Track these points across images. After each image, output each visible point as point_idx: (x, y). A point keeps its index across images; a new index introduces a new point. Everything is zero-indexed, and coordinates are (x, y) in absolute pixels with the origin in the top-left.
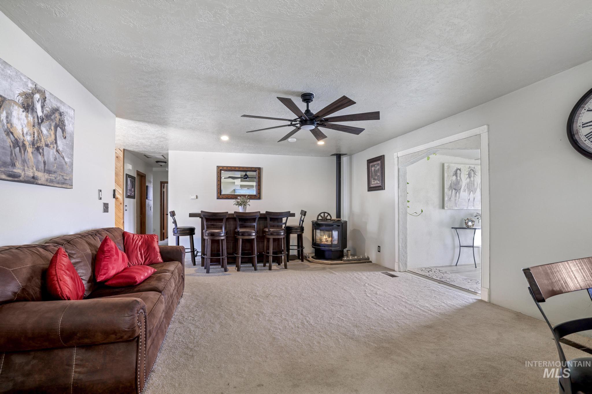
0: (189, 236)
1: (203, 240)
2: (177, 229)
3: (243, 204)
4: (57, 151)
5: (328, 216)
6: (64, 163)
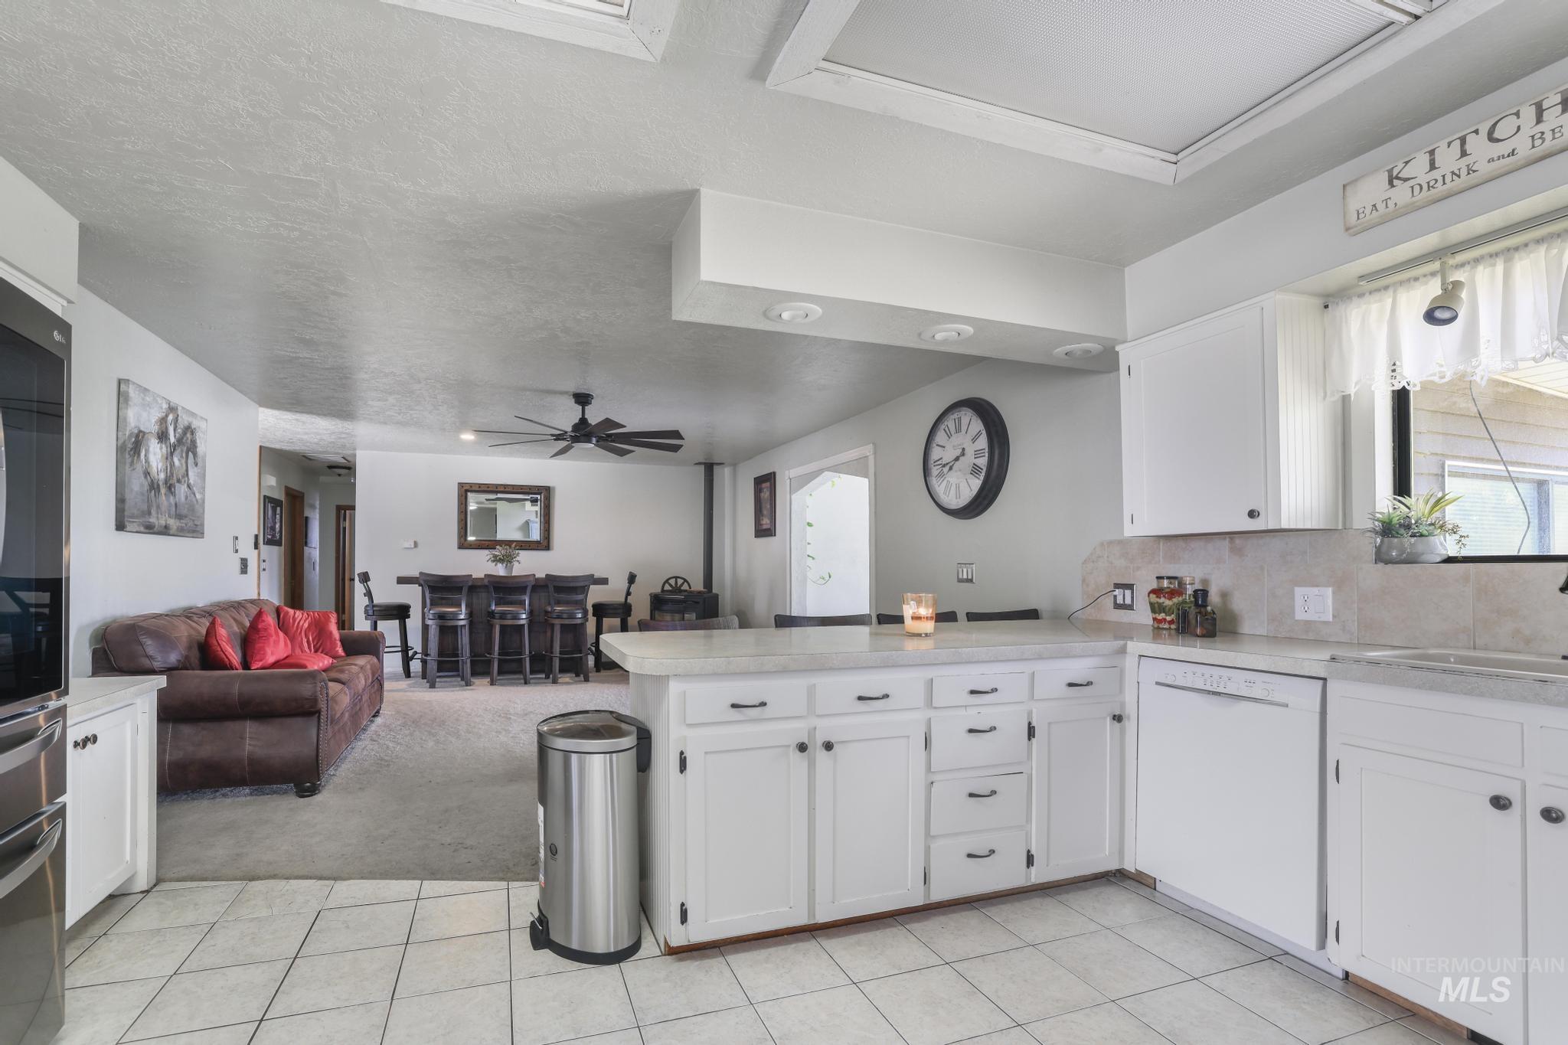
0: (398, 621)
1: (425, 628)
2: (374, 606)
3: (507, 560)
4: (189, 486)
5: (683, 583)
6: (195, 502)
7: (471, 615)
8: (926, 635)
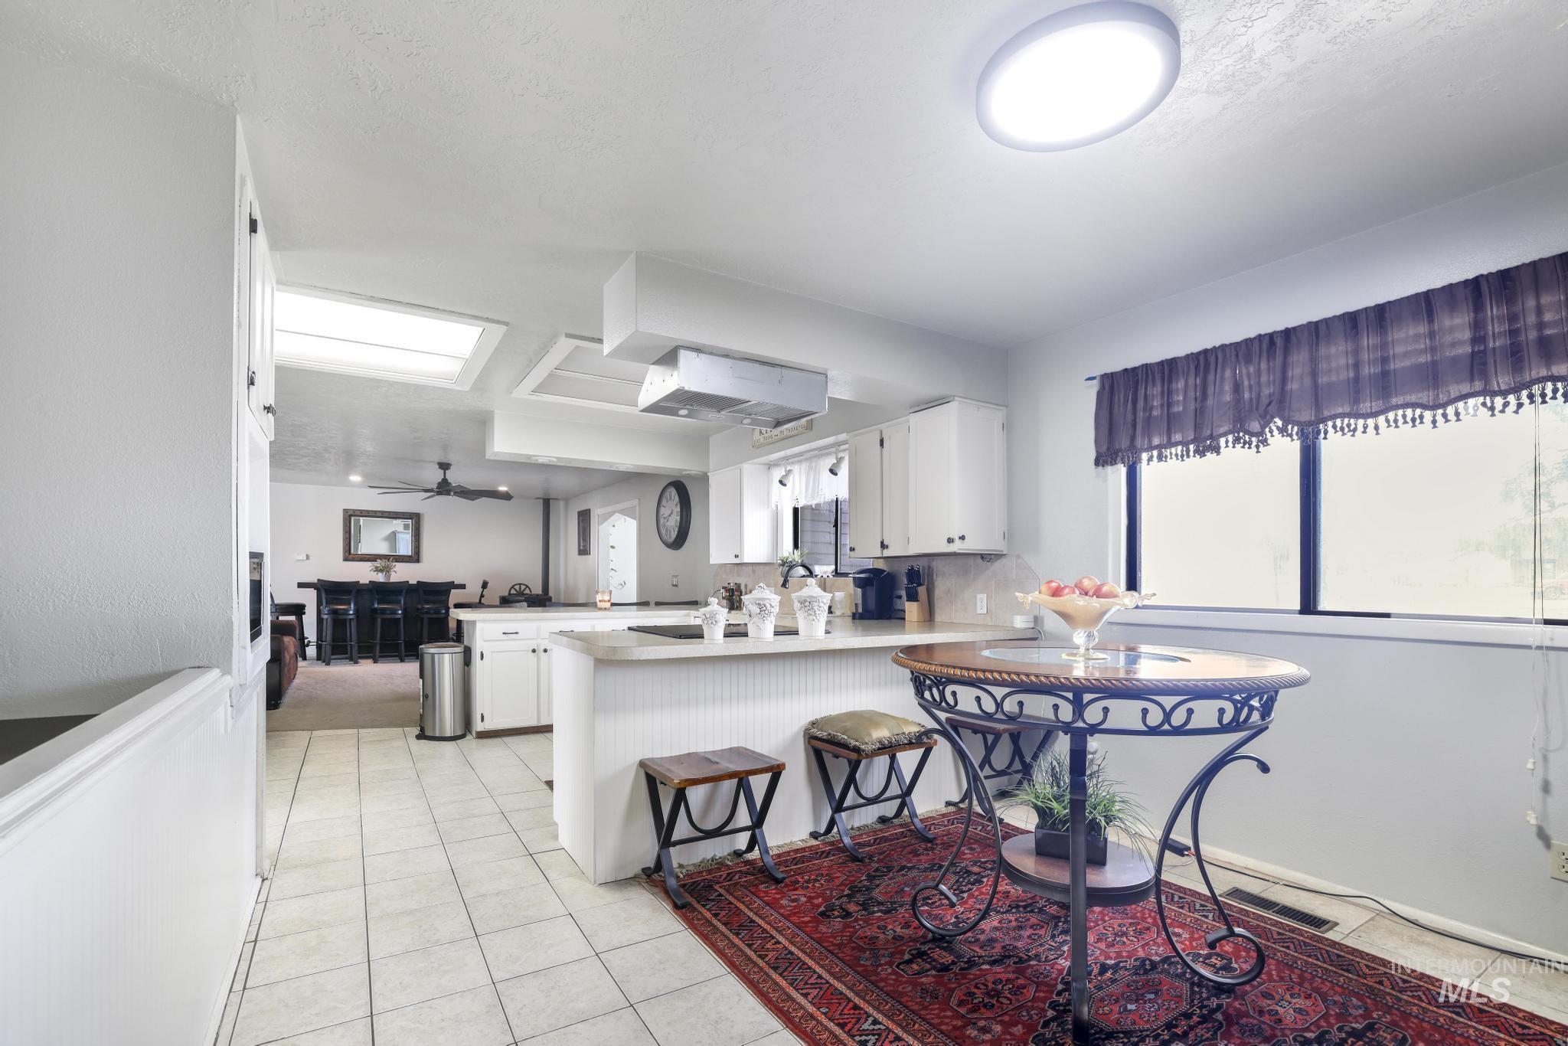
0: (296, 616)
1: (320, 621)
2: (276, 607)
3: (386, 570)
5: (526, 588)
7: (357, 611)
8: (605, 609)
